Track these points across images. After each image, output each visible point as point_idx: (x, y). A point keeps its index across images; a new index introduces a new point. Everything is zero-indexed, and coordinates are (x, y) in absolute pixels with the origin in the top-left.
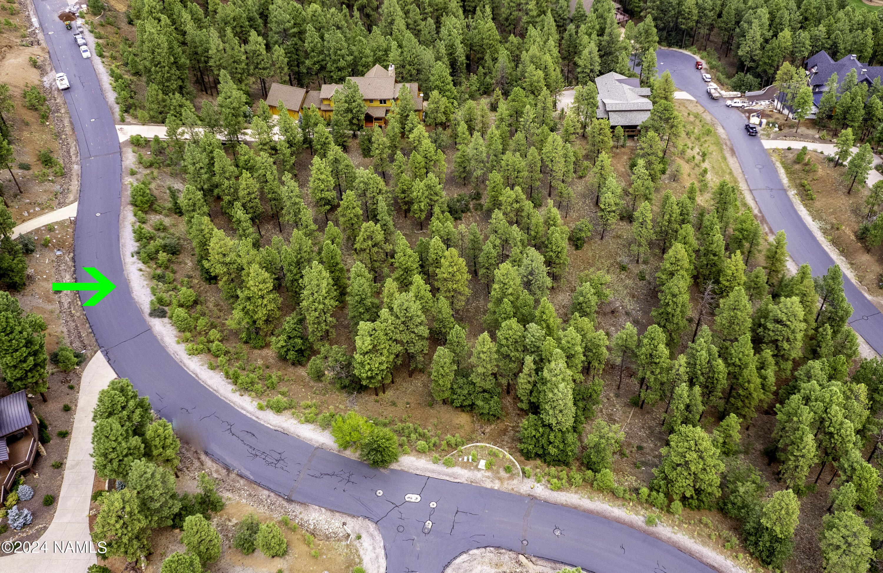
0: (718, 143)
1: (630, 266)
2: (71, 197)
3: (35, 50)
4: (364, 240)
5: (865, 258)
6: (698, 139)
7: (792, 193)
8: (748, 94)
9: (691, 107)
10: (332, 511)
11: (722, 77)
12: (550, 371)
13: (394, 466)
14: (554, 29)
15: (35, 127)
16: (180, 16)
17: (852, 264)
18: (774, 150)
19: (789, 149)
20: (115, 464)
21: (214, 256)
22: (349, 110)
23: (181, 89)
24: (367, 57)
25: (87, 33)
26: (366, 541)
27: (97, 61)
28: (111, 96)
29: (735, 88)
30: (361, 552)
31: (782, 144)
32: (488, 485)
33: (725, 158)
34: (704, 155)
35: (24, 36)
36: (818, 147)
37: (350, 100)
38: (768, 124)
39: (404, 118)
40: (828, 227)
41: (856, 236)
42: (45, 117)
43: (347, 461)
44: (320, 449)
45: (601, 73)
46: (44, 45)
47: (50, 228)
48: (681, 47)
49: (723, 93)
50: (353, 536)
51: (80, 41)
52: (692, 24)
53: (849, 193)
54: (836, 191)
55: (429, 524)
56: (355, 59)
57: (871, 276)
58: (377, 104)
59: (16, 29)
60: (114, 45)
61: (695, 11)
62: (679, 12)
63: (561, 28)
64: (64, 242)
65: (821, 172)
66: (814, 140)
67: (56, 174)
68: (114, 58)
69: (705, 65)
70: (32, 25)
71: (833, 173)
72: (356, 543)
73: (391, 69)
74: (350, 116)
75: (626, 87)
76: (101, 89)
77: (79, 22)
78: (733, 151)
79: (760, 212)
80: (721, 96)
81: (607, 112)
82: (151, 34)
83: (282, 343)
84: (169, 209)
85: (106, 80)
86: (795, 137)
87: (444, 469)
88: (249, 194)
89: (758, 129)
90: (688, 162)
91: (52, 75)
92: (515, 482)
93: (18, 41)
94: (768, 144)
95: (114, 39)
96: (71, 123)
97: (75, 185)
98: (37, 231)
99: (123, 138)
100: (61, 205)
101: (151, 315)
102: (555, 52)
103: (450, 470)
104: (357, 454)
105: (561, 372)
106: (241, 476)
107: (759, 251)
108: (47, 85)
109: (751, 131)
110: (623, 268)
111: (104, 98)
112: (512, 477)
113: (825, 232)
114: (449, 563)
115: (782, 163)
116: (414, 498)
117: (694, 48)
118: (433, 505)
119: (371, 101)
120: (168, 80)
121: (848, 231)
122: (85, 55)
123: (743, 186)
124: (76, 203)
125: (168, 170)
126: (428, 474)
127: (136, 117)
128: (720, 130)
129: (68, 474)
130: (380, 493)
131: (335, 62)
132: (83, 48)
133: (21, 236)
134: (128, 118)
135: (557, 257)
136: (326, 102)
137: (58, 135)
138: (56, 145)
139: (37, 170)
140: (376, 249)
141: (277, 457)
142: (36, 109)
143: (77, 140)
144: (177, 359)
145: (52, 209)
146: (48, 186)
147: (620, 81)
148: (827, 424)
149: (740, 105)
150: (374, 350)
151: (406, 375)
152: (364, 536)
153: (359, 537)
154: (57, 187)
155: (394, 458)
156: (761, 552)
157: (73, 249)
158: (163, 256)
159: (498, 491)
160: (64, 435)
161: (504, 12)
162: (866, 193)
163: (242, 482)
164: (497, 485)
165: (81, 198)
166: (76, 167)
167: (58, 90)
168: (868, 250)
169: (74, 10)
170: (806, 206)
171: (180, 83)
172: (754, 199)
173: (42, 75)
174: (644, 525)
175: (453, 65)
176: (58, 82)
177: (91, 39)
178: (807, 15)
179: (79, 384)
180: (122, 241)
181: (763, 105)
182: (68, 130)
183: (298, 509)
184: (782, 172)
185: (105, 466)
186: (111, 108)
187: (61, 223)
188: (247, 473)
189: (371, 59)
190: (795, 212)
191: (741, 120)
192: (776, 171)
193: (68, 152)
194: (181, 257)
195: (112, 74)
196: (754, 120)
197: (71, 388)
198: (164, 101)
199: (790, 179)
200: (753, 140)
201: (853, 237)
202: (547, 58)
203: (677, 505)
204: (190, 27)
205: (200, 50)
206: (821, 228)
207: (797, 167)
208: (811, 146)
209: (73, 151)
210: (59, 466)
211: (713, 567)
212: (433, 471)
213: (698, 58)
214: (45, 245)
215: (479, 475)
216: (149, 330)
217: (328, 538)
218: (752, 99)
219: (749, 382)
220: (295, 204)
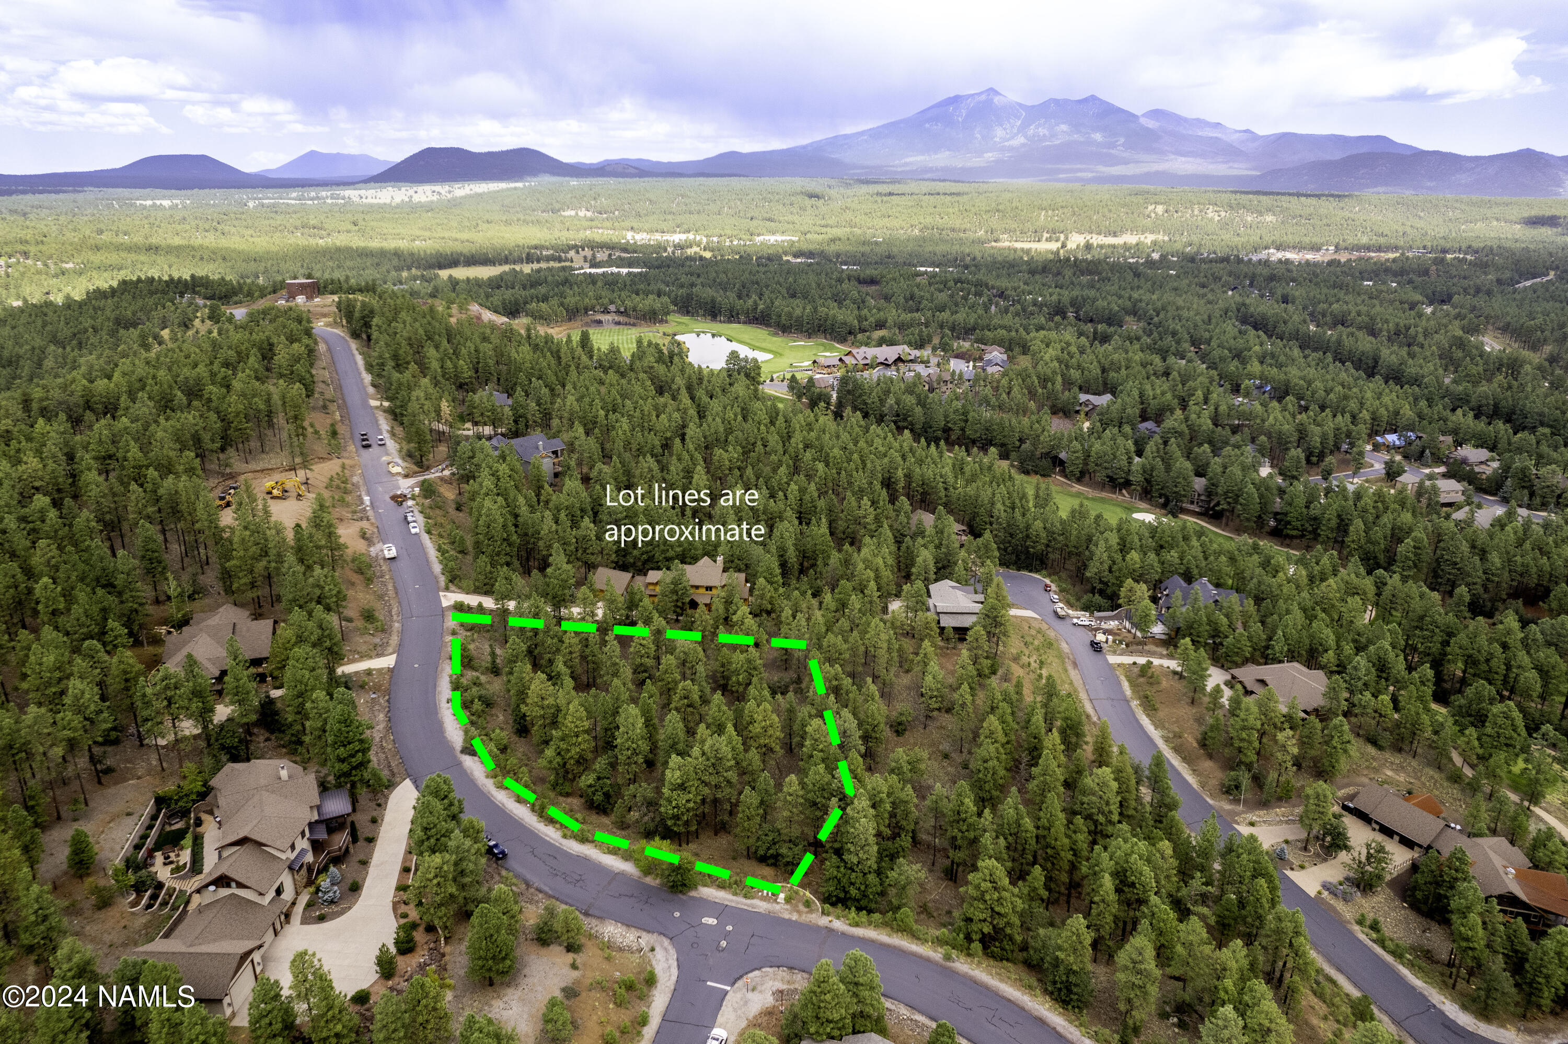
0: (1061, 656)
1: (953, 755)
2: (390, 650)
3: (365, 524)
4: (681, 699)
5: (1208, 764)
6: (1038, 650)
7: (1135, 703)
8: (1097, 614)
9: (1035, 625)
10: (628, 926)
11: (1072, 600)
12: (853, 809)
13: (693, 894)
14: (891, 539)
15: (360, 587)
16: (515, 500)
17: (1194, 770)
18: (1119, 665)
19: (1135, 663)
20: (432, 841)
21: (532, 698)
22: (675, 592)
23: (508, 564)
24: (696, 549)
25: (416, 513)
26: (659, 954)
27: (426, 538)
28: (437, 568)
29: (1085, 608)
30: (654, 963)
31: (1127, 660)
32: (786, 916)
33: (1066, 671)
34: (1042, 663)
35: (354, 512)
36: (1166, 663)
37: (676, 582)
38: (1114, 641)
39: (728, 602)
40: (1171, 735)
41: (1199, 743)
42: (369, 580)
43: (648, 887)
44: (622, 874)
45: (936, 580)
46: (373, 520)
47: (369, 672)
48: (1031, 571)
49: (1070, 612)
50: (646, 949)
51: (410, 519)
52: (1040, 547)
53: (1192, 703)
54: (1179, 701)
55: (724, 944)
56: (684, 550)
57: (1214, 782)
58: (702, 591)
59: (348, 505)
60: (441, 525)
61: (1043, 535)
62: (1028, 536)
63: (899, 542)
64: (381, 686)
65: (1165, 684)
66: (1161, 656)
67: (376, 629)
68: (441, 536)
69: (1054, 587)
70: (362, 503)
71: (1179, 686)
72: (650, 954)
73: (720, 559)
74: (675, 598)
75: (959, 593)
76: (427, 561)
77: (410, 503)
78: (1075, 665)
79: (1099, 719)
80: (1068, 615)
81: (938, 613)
82: (489, 509)
83: (591, 781)
84: (487, 668)
85: (432, 553)
86: (1141, 653)
87: (744, 900)
88: (571, 653)
89: (1104, 645)
90: (1022, 667)
91: (379, 546)
92: (814, 916)
93: (350, 515)
94: (1113, 659)
95: (441, 520)
96: (395, 588)
97: (394, 640)
98: (357, 673)
99: (445, 603)
100: (379, 655)
101: (462, 752)
102: (890, 561)
103: (749, 901)
104: (658, 881)
105: (864, 810)
106: (540, 891)
107: (1087, 743)
108: (373, 554)
109: (1096, 647)
110: (946, 756)
111: (430, 569)
112: (811, 912)
113: (1167, 740)
114: (741, 977)
115: (1126, 676)
116: (712, 921)
117: (1044, 572)
118: (729, 928)
119: (697, 587)
120: (498, 554)
121: (1191, 739)
122: (413, 531)
123: (1083, 696)
124: (395, 656)
125: (487, 635)
126: (726, 903)
127: (460, 588)
128: (1064, 646)
129: (373, 870)
130: (677, 914)
131: (663, 552)
132: (412, 525)
133: (344, 675)
134: (452, 588)
135: (873, 730)
136: (651, 587)
137: (381, 597)
138: (378, 605)
139: (360, 623)
140: (691, 709)
141: (578, 878)
142: (362, 573)
143: (399, 603)
144: (485, 790)
145: (371, 658)
146: (368, 638)
147: (953, 587)
148: (1128, 873)
149: (1087, 623)
150: (682, 787)
151: (712, 834)
152: (658, 949)
153: (653, 950)
154: (377, 640)
155: (695, 887)
156: (1060, 990)
157: (388, 692)
158: (477, 705)
159: (796, 922)
160: (371, 840)
161: (841, 525)
162: (1206, 699)
163: (540, 896)
164: (795, 917)
165: (399, 650)
166: (397, 625)
167: (385, 559)
168: (1210, 757)
169: (406, 492)
170: (1148, 715)
171: (508, 559)
172: (1094, 708)
173: (369, 546)
174: (941, 961)
175: (783, 565)
176: (386, 552)
177: (420, 518)
178: (1162, 543)
179: (386, 803)
180: (438, 689)
181: (1113, 624)
182: (391, 593)
183: (594, 922)
184: (1126, 685)
185: (423, 842)
186: (436, 577)
187: (380, 670)
188: (546, 889)
189: (700, 552)
190: (1137, 721)
191: (1087, 637)
192: (1119, 684)
193: (390, 612)
194: (494, 711)
195: (439, 549)
196: (1100, 637)
197: (379, 805)
198: (491, 573)
199: (1133, 692)
200: (1098, 656)
201: (1195, 745)
202: (880, 561)
203: (977, 946)
204: (524, 510)
205: (531, 531)
206: (1163, 737)
207: (1142, 680)
208: (1156, 662)
209: (394, 612)
210: (365, 863)
211: (1009, 1000)
212: (731, 901)
213: (1048, 581)
214: (362, 687)
215: (777, 907)
216: (459, 764)
217: (621, 949)
218: (1101, 619)
219: (1056, 840)
220: (615, 664)
